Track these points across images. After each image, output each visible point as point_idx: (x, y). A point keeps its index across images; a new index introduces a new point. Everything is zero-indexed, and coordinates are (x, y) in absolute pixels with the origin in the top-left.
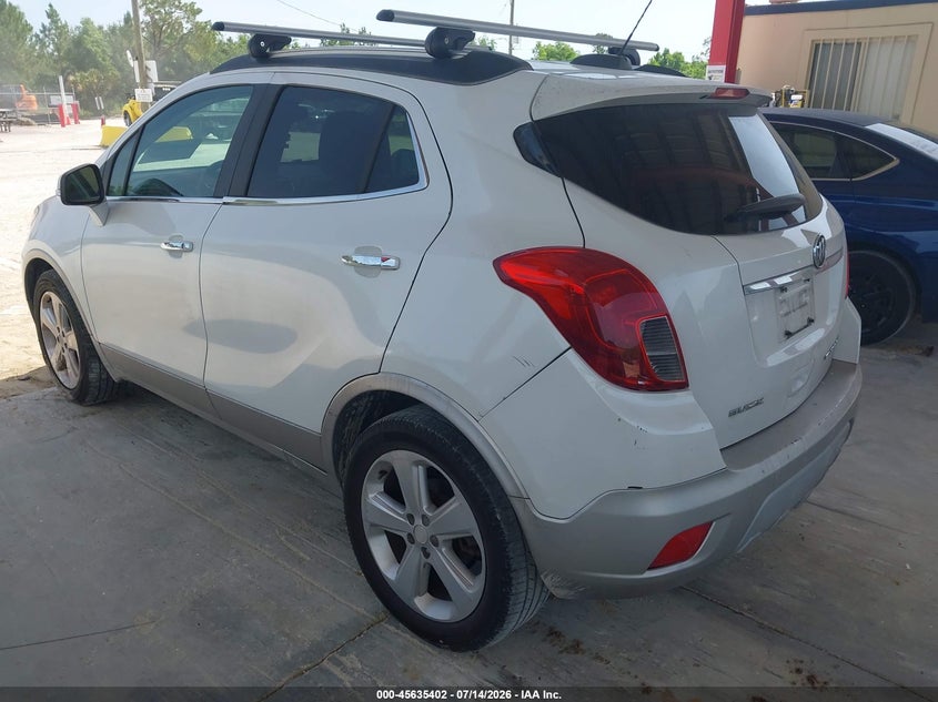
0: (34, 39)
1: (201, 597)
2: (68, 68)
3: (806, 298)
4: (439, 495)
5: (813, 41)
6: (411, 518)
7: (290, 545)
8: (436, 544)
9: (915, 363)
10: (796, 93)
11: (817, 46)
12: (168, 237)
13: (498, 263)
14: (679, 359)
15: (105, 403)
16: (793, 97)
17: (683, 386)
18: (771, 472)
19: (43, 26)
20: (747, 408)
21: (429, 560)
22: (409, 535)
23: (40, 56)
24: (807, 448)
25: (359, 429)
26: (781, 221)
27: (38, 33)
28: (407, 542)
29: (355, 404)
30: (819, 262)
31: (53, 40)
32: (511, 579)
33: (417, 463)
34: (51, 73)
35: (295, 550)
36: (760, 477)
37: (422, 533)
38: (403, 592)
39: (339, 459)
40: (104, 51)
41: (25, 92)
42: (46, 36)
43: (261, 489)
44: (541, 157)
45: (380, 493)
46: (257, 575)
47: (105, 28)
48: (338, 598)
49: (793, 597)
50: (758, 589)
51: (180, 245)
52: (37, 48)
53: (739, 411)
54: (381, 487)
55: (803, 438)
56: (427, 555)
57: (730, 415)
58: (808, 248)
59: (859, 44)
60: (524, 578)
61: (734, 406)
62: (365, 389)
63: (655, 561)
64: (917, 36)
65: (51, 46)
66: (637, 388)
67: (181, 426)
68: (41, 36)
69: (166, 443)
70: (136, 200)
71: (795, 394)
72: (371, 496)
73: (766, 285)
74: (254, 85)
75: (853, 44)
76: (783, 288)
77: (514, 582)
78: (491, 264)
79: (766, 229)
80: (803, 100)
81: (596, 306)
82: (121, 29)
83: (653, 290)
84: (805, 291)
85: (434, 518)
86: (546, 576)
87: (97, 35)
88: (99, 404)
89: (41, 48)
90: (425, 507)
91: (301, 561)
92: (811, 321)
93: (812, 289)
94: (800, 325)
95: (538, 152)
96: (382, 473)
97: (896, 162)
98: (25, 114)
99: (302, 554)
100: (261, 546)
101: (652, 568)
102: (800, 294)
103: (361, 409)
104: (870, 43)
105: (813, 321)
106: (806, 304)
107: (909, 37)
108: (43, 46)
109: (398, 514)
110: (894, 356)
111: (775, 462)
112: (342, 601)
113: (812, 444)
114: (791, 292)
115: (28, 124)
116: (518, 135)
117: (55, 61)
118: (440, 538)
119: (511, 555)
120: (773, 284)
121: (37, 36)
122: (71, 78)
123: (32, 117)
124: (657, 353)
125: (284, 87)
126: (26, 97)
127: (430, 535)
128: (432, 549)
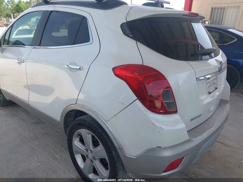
0: (5, 4)
1: (23, 171)
2: (15, 12)
3: (215, 81)
4: (95, 144)
5: (212, 7)
6: (87, 150)
7: (54, 153)
8: (95, 159)
9: (240, 96)
10: (207, 21)
11: (213, 8)
12: (18, 58)
13: (114, 69)
14: (174, 103)
15: (6, 106)
16: (206, 22)
17: (176, 112)
18: (204, 139)
19: (8, 1)
20: (196, 118)
21: (93, 164)
22: (87, 155)
23: (7, 9)
24: (215, 130)
25: (73, 120)
26: (208, 57)
27: (7, 2)
28: (86, 158)
29: (70, 113)
30: (220, 70)
31: (11, 4)
32: (118, 173)
33: (89, 133)
34: (10, 13)
35: (55, 155)
36: (200, 141)
37: (90, 156)
38: (85, 172)
39: (66, 129)
40: (25, 8)
41: (3, 18)
42: (9, 3)
43: (47, 134)
44: (129, 34)
45: (78, 141)
46: (42, 164)
47: (25, 2)
48: (66, 172)
49: (208, 172)
50: (197, 169)
51: (20, 60)
52: (6, 6)
53: (194, 119)
54: (78, 139)
55: (214, 126)
56: (92, 162)
57: (191, 121)
58: (217, 66)
59: (224, 8)
60: (122, 173)
61: (192, 118)
62: (72, 109)
63: (165, 170)
64: (240, 6)
65: (10, 6)
66: (160, 113)
67: (28, 113)
68: (7, 3)
69: (22, 119)
70: (12, 46)
71: (211, 111)
72: (75, 142)
73: (203, 78)
74: (43, 11)
75: (223, 8)
76: (209, 79)
77: (118, 174)
78: (112, 69)
79: (201, 59)
80: (209, 23)
81: (146, 85)
82: (29, 2)
83: (166, 79)
84: (215, 79)
85: (94, 151)
86: (129, 173)
87: (23, 4)
88: (4, 106)
89: (7, 6)
90: (91, 148)
91: (57, 158)
92: (216, 88)
93: (217, 78)
94: (213, 90)
95: (128, 32)
96: (79, 135)
97: (236, 40)
98: (3, 24)
99: (57, 156)
100: (45, 153)
101: (164, 172)
102: (213, 80)
103: (73, 114)
104: (227, 8)
105: (217, 88)
106: (215, 83)
107: (238, 6)
108: (8, 6)
109: (83, 148)
110: (234, 94)
111: (205, 135)
112: (68, 173)
113: (217, 128)
114: (211, 79)
115: (3, 26)
116: (122, 26)
117: (11, 10)
118: (96, 158)
119: (118, 166)
120: (205, 77)
121: (6, 3)
122: (15, 15)
123: (4, 25)
124: (167, 101)
125: (52, 11)
126: (3, 19)
127: (93, 156)
128: (94, 160)
